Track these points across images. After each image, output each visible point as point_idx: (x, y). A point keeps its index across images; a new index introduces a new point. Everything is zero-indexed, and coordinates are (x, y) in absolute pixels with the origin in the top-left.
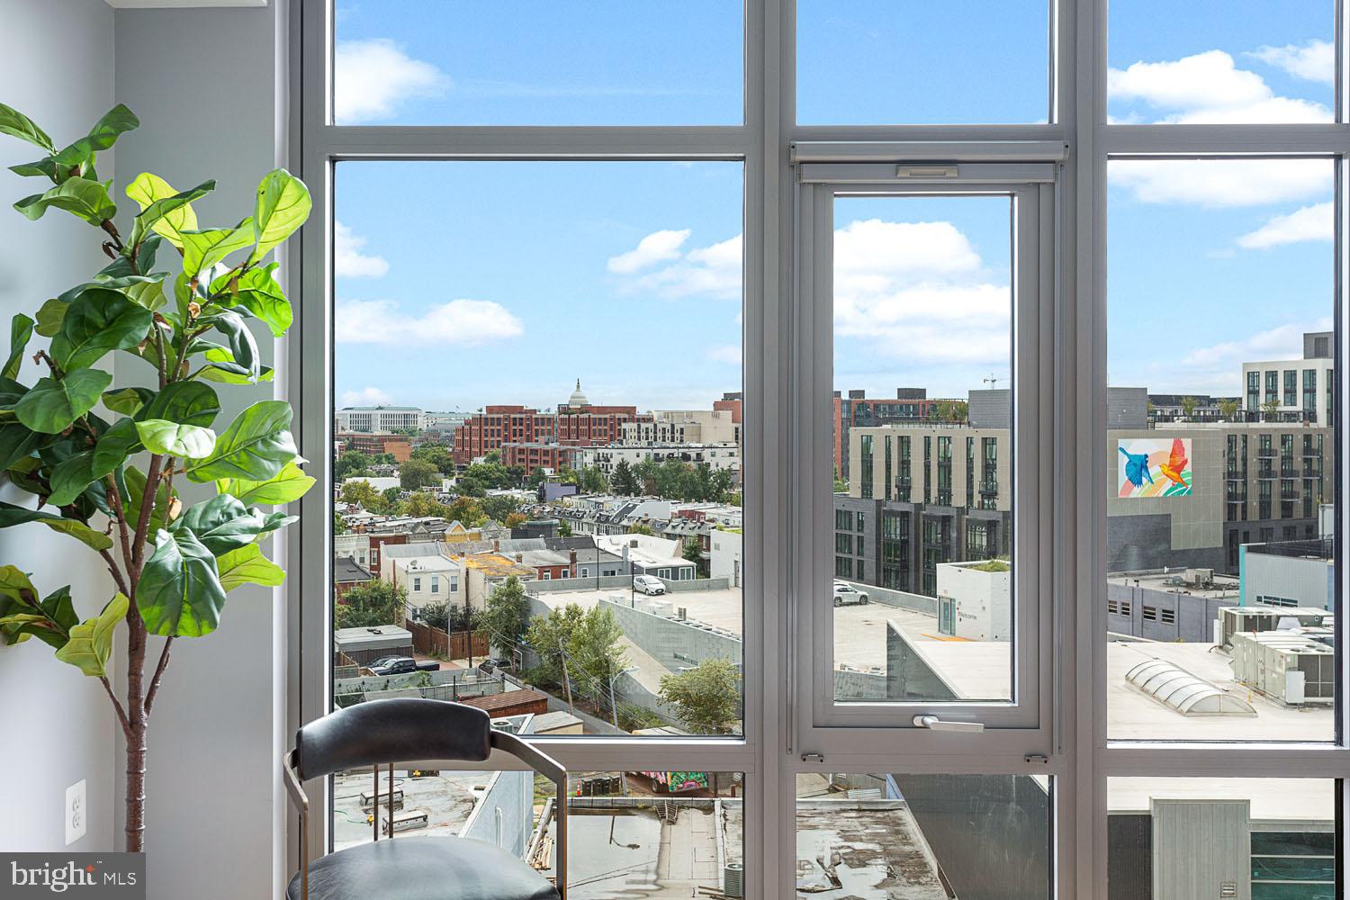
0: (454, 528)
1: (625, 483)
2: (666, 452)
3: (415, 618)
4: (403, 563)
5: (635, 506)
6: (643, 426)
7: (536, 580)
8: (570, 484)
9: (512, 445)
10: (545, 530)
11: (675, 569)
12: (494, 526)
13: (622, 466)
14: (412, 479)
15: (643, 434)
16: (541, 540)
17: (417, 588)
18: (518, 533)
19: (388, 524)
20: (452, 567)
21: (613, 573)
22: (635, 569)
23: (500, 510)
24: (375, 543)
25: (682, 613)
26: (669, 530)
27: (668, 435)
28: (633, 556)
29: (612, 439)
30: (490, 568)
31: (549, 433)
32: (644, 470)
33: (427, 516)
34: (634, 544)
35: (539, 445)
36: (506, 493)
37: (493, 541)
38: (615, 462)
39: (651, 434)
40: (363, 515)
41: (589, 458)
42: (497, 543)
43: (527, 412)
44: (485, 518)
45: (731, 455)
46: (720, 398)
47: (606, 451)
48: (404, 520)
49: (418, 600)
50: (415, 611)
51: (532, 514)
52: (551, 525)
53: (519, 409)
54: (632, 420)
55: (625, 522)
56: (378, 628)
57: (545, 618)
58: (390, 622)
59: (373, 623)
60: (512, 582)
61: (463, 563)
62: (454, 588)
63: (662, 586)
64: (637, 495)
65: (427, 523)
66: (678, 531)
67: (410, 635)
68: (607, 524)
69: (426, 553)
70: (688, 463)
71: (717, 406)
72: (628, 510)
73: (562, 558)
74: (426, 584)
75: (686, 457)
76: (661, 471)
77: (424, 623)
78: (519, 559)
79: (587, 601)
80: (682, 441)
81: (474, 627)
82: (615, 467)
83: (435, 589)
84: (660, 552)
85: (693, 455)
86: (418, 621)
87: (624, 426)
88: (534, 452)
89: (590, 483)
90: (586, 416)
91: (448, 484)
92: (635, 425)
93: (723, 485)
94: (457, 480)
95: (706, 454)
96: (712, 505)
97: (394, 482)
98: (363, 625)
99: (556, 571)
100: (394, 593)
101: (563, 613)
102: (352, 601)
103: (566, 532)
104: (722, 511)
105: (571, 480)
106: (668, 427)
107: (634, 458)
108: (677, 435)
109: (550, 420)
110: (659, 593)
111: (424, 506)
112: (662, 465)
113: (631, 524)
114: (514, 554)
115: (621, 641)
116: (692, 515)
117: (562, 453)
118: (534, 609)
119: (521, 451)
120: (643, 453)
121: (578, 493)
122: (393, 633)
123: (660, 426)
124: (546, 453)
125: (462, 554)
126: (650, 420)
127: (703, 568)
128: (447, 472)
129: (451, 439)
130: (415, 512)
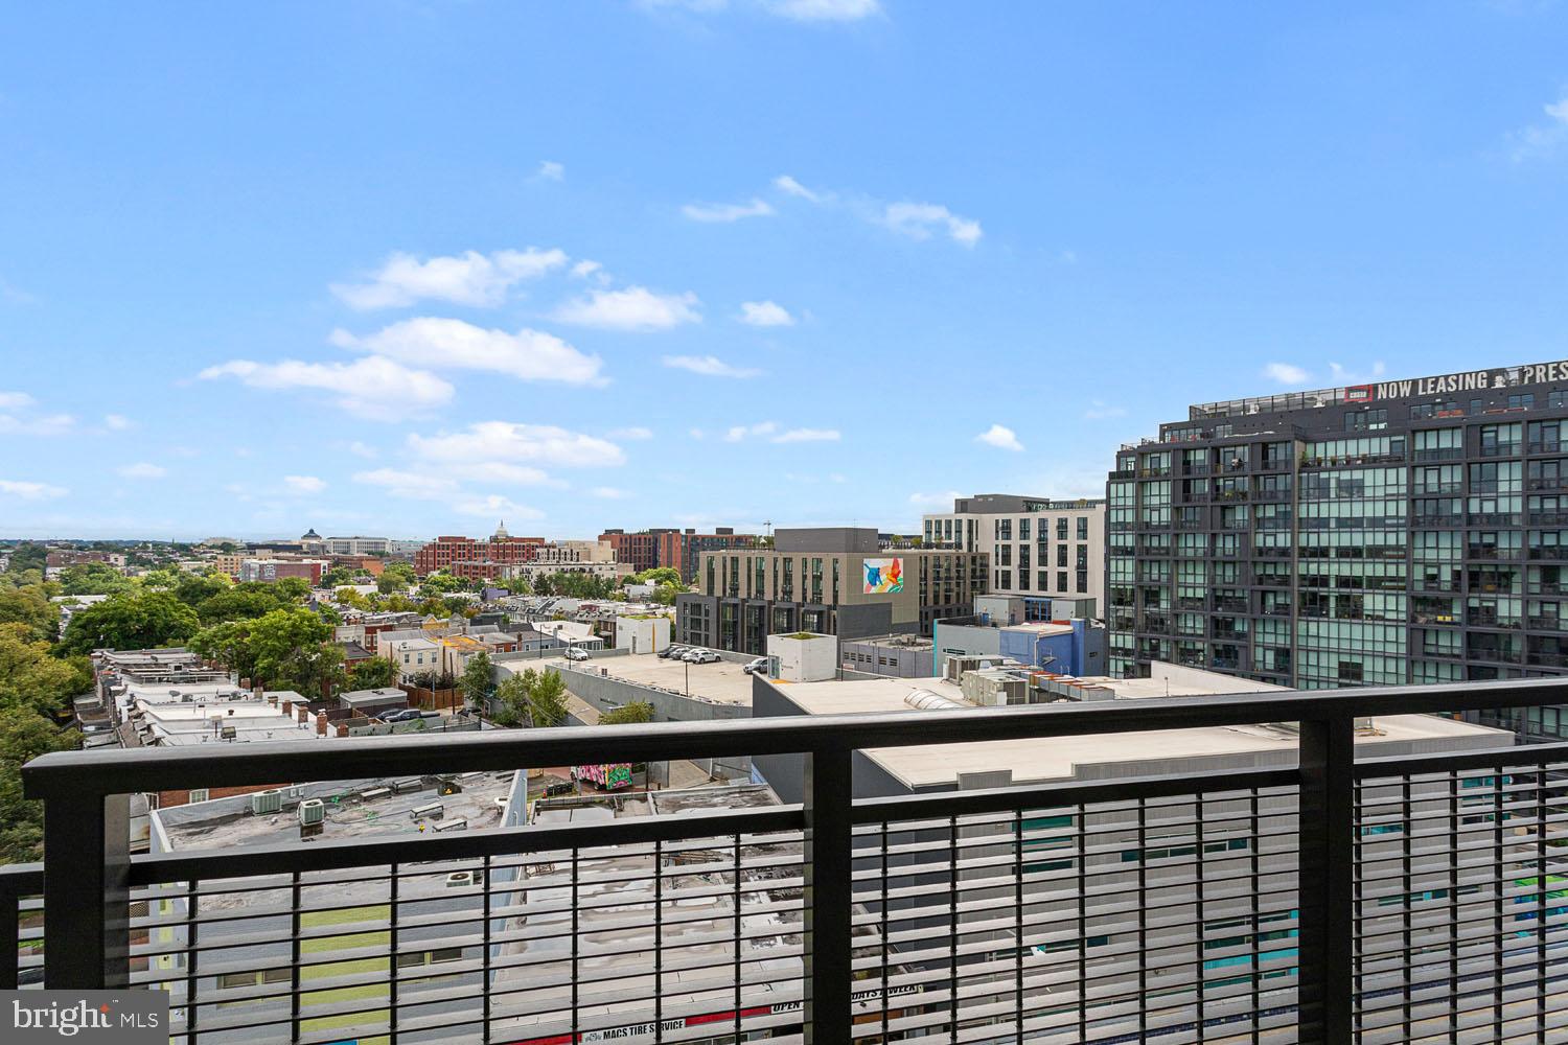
0: (429, 620)
1: (542, 587)
2: (569, 567)
3: (405, 682)
4: (397, 644)
5: (553, 603)
6: (551, 550)
7: (494, 653)
8: (504, 589)
9: (460, 563)
10: (495, 619)
11: (590, 643)
12: (458, 618)
13: (541, 577)
14: (385, 587)
15: (551, 556)
16: (496, 626)
17: (407, 661)
18: (475, 622)
19: (375, 618)
20: (433, 646)
21: (547, 647)
22: (563, 644)
23: (456, 607)
24: (371, 631)
25: (604, 672)
26: (577, 618)
27: (568, 556)
28: (563, 636)
29: (528, 558)
30: (460, 646)
31: (484, 555)
32: (558, 580)
33: (402, 611)
34: (560, 627)
35: (478, 563)
36: (458, 595)
37: (461, 628)
38: (535, 573)
39: (557, 556)
40: (354, 612)
41: (516, 572)
42: (464, 629)
43: (468, 541)
44: (448, 612)
45: (612, 569)
46: (602, 533)
47: (528, 567)
48: (388, 614)
49: (409, 669)
50: (405, 678)
51: (480, 609)
52: (498, 616)
53: (463, 539)
54: (542, 547)
55: (547, 613)
56: (381, 690)
57: (510, 679)
58: (388, 686)
59: (375, 686)
60: (482, 655)
61: (440, 644)
62: (434, 660)
63: (585, 654)
64: (551, 595)
65: (406, 616)
66: (584, 618)
67: (406, 694)
68: (533, 614)
69: (412, 637)
70: (584, 575)
71: (600, 538)
72: (549, 605)
73: (512, 638)
74: (414, 658)
75: (583, 571)
76: (568, 580)
77: (413, 685)
78: (482, 639)
79: (539, 666)
80: (578, 560)
81: (456, 686)
82: (535, 578)
83: (420, 661)
84: (579, 632)
85: (587, 570)
86: (408, 684)
87: (538, 550)
88: (476, 568)
89: (516, 589)
90: (510, 543)
91: (414, 590)
92: (546, 550)
93: (610, 588)
94: (421, 587)
95: (596, 571)
96: (603, 601)
97: (373, 588)
98: (368, 689)
99: (508, 647)
100: (391, 665)
101: (522, 675)
102: (359, 671)
103: (507, 621)
104: (610, 605)
105: (505, 586)
106: (569, 551)
107: (549, 571)
108: (575, 556)
109: (484, 547)
110: (584, 659)
111: (400, 605)
112: (568, 575)
113: (553, 614)
114: (477, 636)
115: (566, 692)
116: (590, 607)
117: (495, 568)
118: (499, 673)
119: (466, 567)
120: (553, 568)
121: (510, 594)
122: (391, 693)
123: (562, 551)
124: (484, 568)
125: (441, 637)
126: (554, 547)
127: (610, 642)
128: (411, 581)
129: (412, 559)
130: (393, 608)
